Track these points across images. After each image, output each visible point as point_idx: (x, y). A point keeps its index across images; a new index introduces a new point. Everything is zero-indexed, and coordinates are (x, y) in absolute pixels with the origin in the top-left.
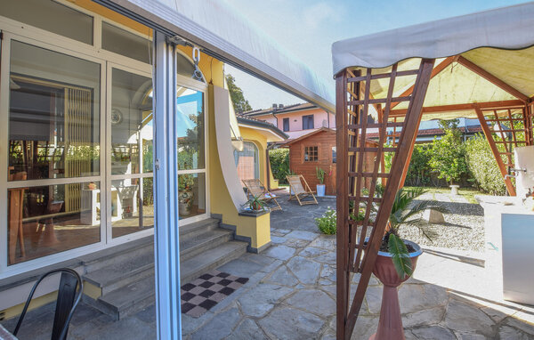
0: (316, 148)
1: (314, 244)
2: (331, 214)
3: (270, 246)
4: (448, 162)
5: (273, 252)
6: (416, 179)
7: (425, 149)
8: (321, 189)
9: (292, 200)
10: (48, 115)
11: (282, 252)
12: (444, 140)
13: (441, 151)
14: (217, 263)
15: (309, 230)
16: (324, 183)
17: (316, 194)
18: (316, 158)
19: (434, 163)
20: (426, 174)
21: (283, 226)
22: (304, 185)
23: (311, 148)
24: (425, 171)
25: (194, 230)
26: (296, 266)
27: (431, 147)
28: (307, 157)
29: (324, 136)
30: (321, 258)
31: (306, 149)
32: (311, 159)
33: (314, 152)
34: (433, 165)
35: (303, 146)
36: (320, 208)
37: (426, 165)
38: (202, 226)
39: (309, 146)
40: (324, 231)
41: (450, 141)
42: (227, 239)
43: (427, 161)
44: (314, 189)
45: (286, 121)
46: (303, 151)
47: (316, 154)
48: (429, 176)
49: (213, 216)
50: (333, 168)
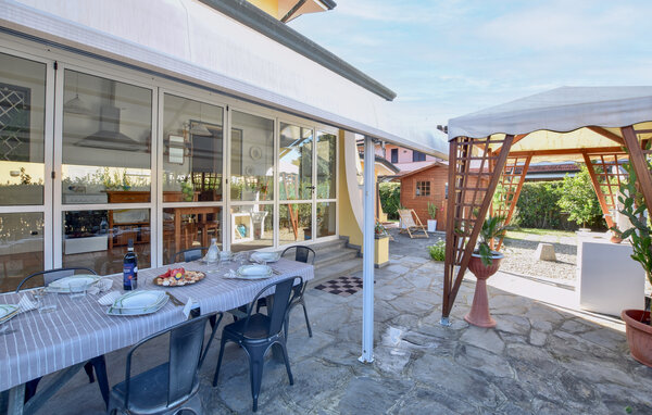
0: (428, 183)
1: (426, 266)
2: (441, 244)
3: (388, 265)
4: (581, 203)
5: (391, 268)
6: (543, 220)
7: (554, 187)
8: (432, 225)
9: (403, 233)
10: (213, 152)
11: (398, 269)
12: (578, 178)
13: (574, 191)
14: (350, 271)
15: (421, 256)
16: (435, 219)
17: (426, 228)
18: (428, 193)
19: (564, 203)
20: (555, 215)
21: (397, 252)
22: (414, 219)
23: (423, 183)
24: (554, 212)
25: (329, 246)
26: (411, 278)
27: (561, 185)
28: (419, 192)
29: (437, 171)
30: (432, 275)
31: (418, 183)
32: (423, 194)
33: (426, 187)
34: (562, 206)
35: (415, 181)
36: (430, 242)
37: (555, 206)
38: (333, 244)
39: (421, 180)
40: (434, 257)
41: (585, 179)
42: (353, 256)
43: (556, 201)
44: (425, 223)
45: (395, 152)
46: (415, 186)
47: (428, 189)
48: (559, 217)
49: (341, 238)
50: (444, 204)
